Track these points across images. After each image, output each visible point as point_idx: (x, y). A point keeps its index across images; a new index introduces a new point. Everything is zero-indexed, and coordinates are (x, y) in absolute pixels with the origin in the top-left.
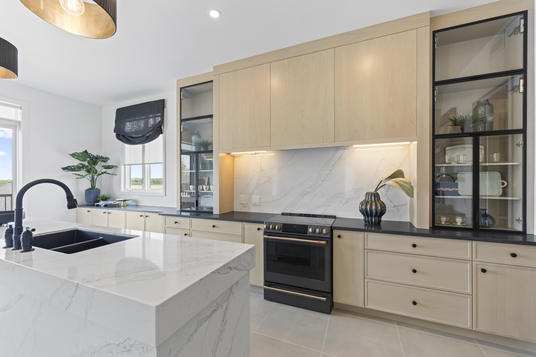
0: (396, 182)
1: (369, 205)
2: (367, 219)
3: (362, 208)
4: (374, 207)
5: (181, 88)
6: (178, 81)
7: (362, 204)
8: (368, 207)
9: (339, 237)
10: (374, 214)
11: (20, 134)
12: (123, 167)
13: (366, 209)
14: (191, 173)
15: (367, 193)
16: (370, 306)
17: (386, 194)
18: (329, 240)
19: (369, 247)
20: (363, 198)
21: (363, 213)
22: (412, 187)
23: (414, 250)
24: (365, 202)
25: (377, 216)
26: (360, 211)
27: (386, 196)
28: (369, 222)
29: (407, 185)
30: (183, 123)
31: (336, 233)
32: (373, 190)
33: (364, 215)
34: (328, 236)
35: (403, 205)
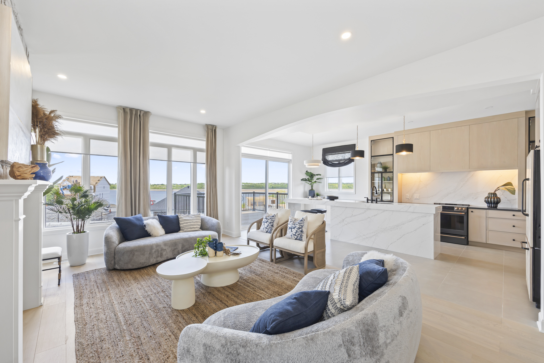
0: (505, 188)
1: (490, 198)
2: (489, 205)
3: (486, 200)
4: (492, 200)
5: (371, 141)
6: (370, 137)
7: (486, 198)
8: (489, 200)
9: (472, 212)
10: (493, 203)
11: (291, 165)
12: (326, 178)
13: (488, 200)
14: (378, 182)
15: (489, 193)
16: (490, 242)
17: (503, 194)
18: (466, 213)
19: (489, 216)
20: (487, 195)
21: (486, 203)
22: (515, 190)
23: (514, 217)
24: (488, 197)
25: (495, 204)
26: (485, 201)
27: (503, 195)
28: (490, 207)
29: (512, 189)
30: (372, 158)
31: (470, 210)
32: (493, 192)
33: (487, 203)
34: (466, 211)
35: (514, 200)
